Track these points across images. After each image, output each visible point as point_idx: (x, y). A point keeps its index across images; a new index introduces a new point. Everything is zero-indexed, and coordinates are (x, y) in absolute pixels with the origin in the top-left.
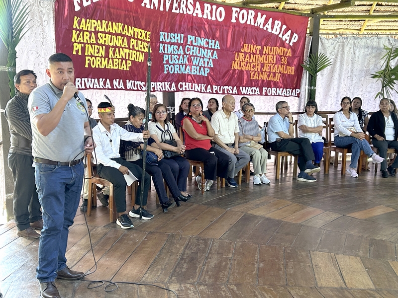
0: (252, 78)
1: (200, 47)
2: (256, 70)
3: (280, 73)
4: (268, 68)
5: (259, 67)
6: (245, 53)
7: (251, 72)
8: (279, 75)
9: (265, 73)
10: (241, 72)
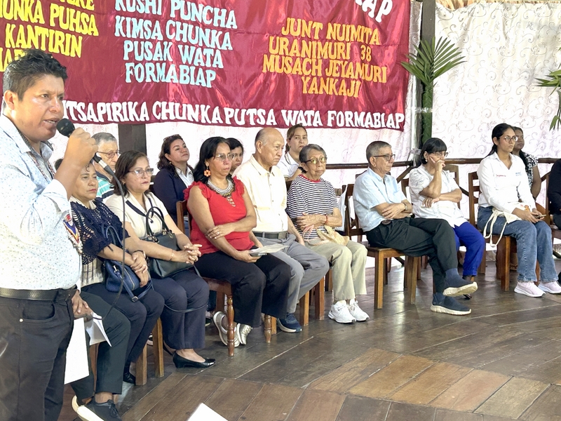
0: (305, 91)
1: (196, 23)
2: (314, 74)
3: (360, 80)
4: (337, 68)
5: (319, 68)
6: (291, 38)
7: (303, 78)
8: (358, 83)
9: (332, 80)
10: (283, 78)
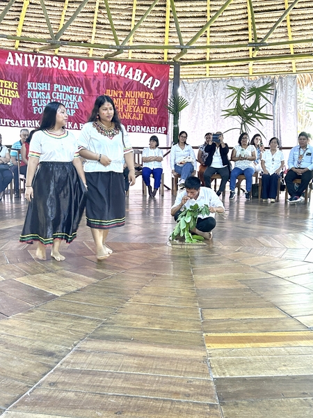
1: (66, 93)
4: (131, 109)
5: (122, 108)
8: (142, 115)
9: (129, 113)
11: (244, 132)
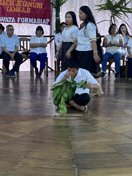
0: (7, 11)
3: (30, 7)
4: (21, 4)
5: (13, 3)
11: (114, 23)
